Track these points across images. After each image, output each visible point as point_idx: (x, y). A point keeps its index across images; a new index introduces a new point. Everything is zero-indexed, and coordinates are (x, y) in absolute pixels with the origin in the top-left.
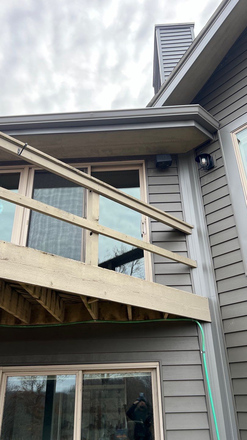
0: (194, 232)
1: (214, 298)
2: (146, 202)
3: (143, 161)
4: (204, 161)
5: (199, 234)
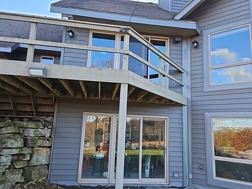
0: (185, 72)
1: (189, 98)
2: (168, 56)
3: (168, 38)
4: (195, 44)
5: (187, 73)
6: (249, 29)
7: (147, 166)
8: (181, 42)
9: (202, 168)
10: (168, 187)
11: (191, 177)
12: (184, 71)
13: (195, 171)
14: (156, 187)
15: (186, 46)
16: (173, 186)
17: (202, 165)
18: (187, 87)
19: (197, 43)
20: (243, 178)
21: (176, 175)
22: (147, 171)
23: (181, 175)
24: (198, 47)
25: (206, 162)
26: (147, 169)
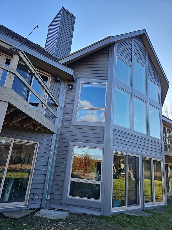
1: (60, 128)
3: (51, 75)
4: (71, 87)
5: (61, 108)
6: (106, 87)
7: (8, 190)
8: (60, 82)
9: (60, 189)
10: (27, 210)
11: (49, 198)
12: (59, 105)
13: (53, 192)
14: (14, 211)
15: (63, 87)
16: (32, 208)
17: (60, 186)
18: (60, 119)
19: (72, 86)
20: (87, 195)
21: (36, 197)
22: (7, 195)
23: (40, 197)
24: (72, 90)
25: (64, 184)
26: (7, 193)
